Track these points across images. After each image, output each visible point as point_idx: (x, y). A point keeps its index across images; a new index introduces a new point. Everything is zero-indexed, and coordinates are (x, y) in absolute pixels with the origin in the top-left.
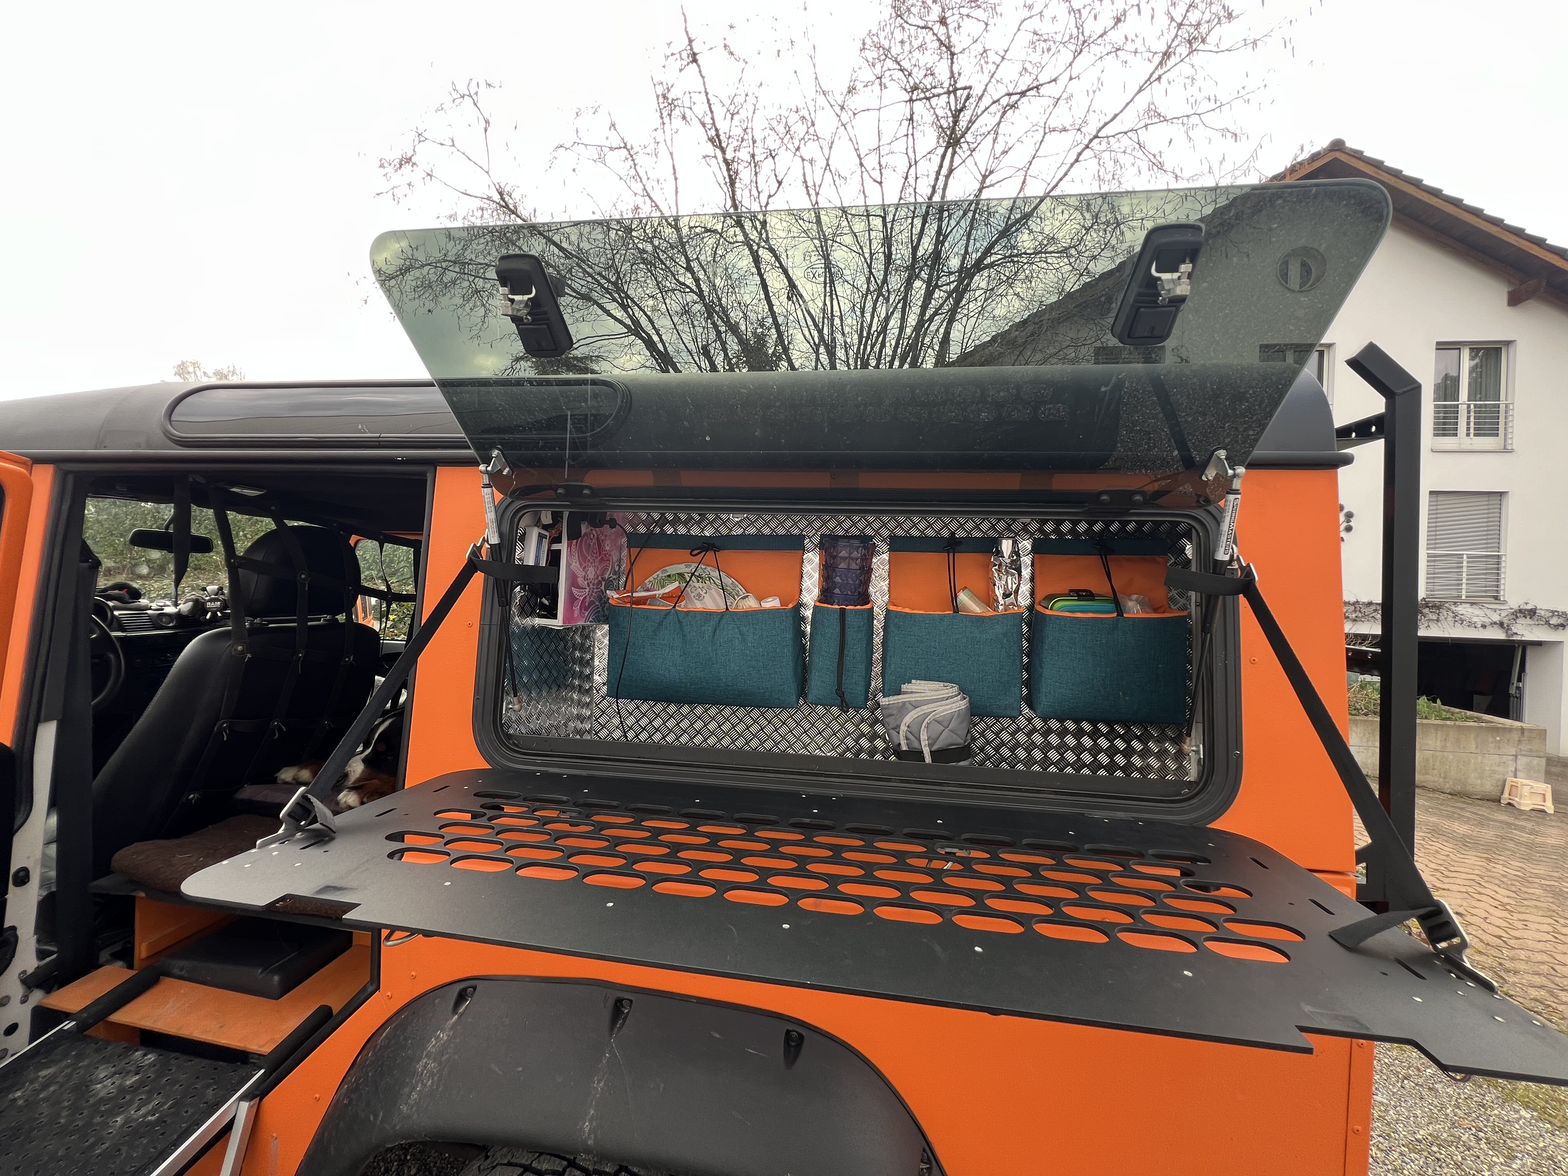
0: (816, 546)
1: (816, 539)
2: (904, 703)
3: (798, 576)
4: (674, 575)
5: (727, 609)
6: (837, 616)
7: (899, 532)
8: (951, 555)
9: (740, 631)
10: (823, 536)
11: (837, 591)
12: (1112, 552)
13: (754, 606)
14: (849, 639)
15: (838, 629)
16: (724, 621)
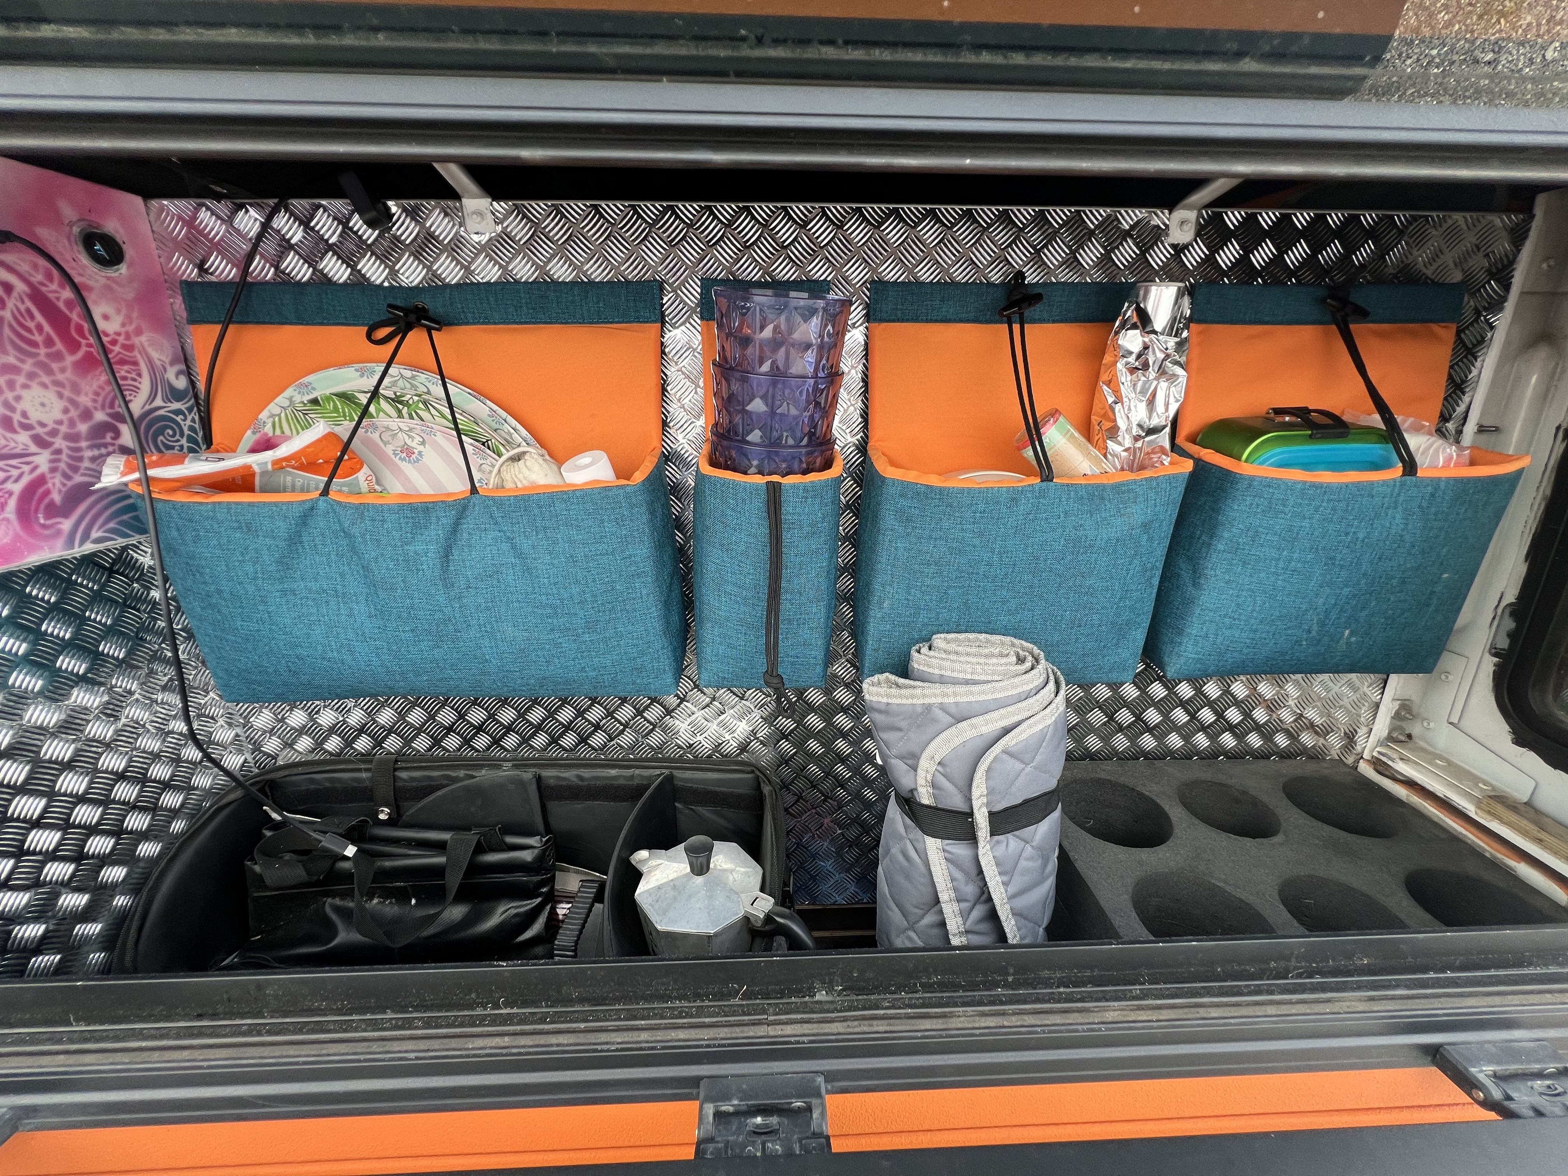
0: (693, 310)
1: (692, 293)
2: (928, 708)
3: (655, 392)
4: (328, 399)
5: (474, 490)
6: (758, 504)
7: (891, 273)
8: (1016, 327)
9: (514, 547)
10: (707, 283)
11: (755, 436)
12: (1363, 315)
13: (542, 481)
14: (789, 556)
15: (763, 530)
16: (468, 525)
